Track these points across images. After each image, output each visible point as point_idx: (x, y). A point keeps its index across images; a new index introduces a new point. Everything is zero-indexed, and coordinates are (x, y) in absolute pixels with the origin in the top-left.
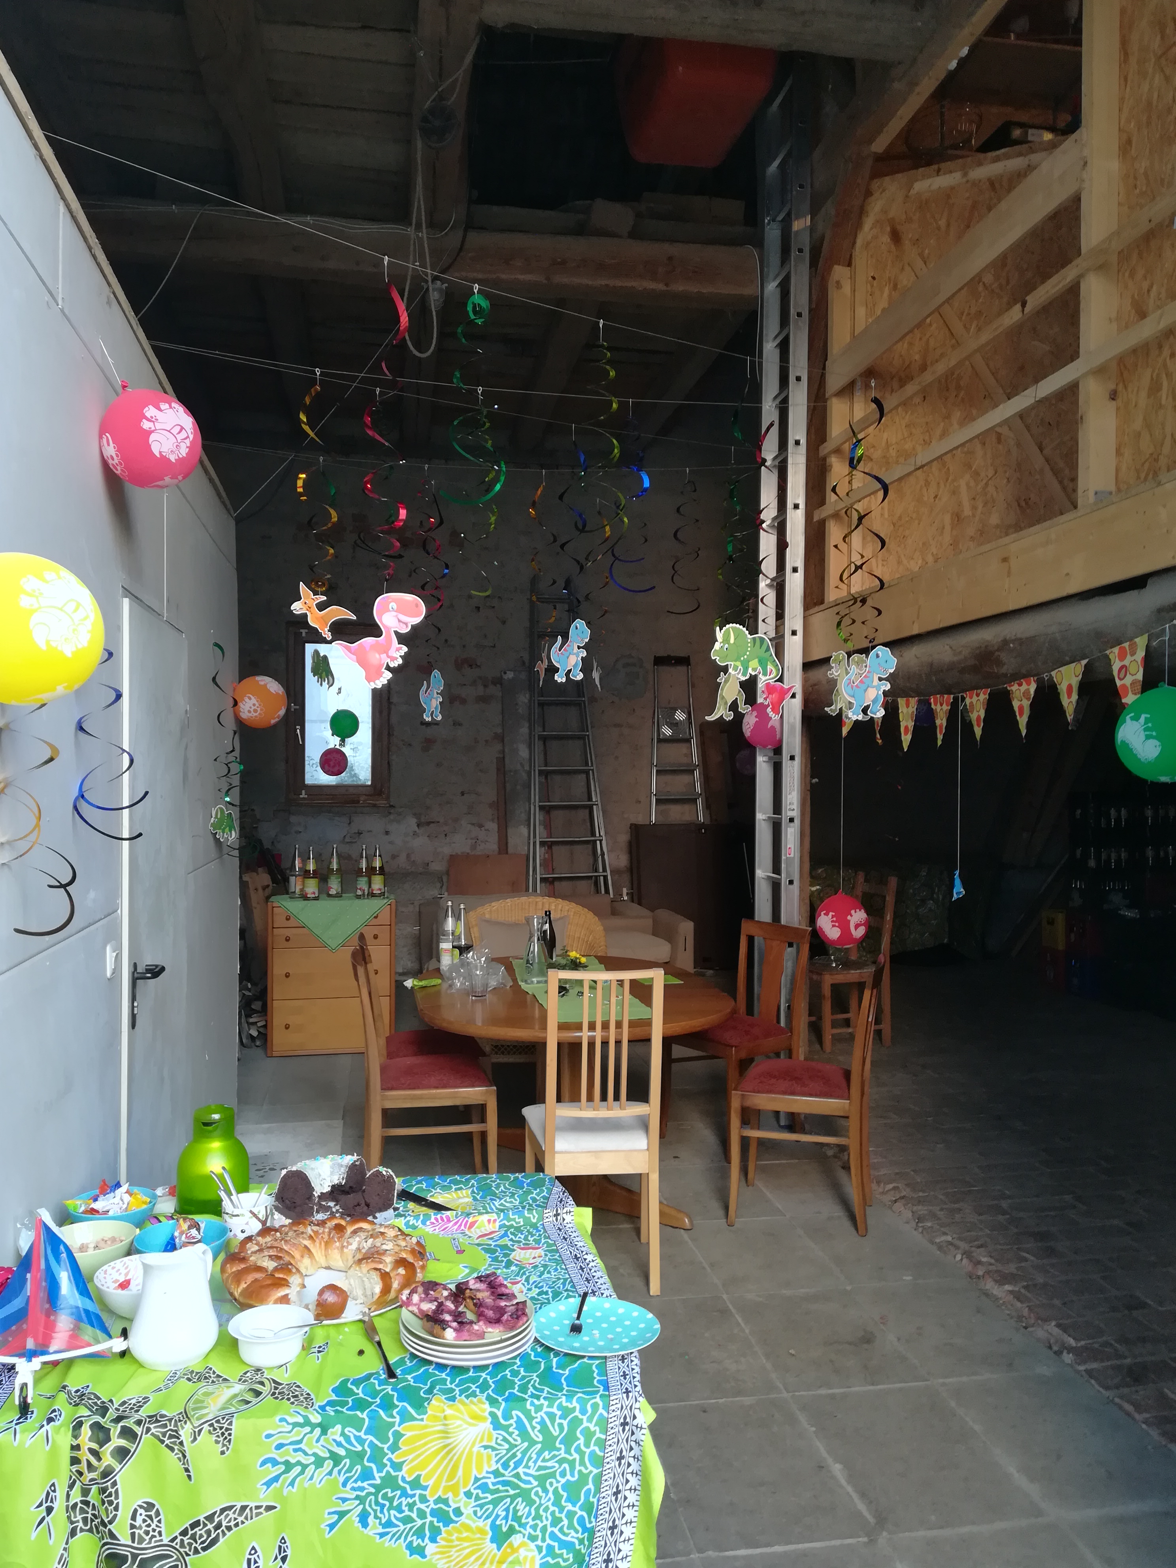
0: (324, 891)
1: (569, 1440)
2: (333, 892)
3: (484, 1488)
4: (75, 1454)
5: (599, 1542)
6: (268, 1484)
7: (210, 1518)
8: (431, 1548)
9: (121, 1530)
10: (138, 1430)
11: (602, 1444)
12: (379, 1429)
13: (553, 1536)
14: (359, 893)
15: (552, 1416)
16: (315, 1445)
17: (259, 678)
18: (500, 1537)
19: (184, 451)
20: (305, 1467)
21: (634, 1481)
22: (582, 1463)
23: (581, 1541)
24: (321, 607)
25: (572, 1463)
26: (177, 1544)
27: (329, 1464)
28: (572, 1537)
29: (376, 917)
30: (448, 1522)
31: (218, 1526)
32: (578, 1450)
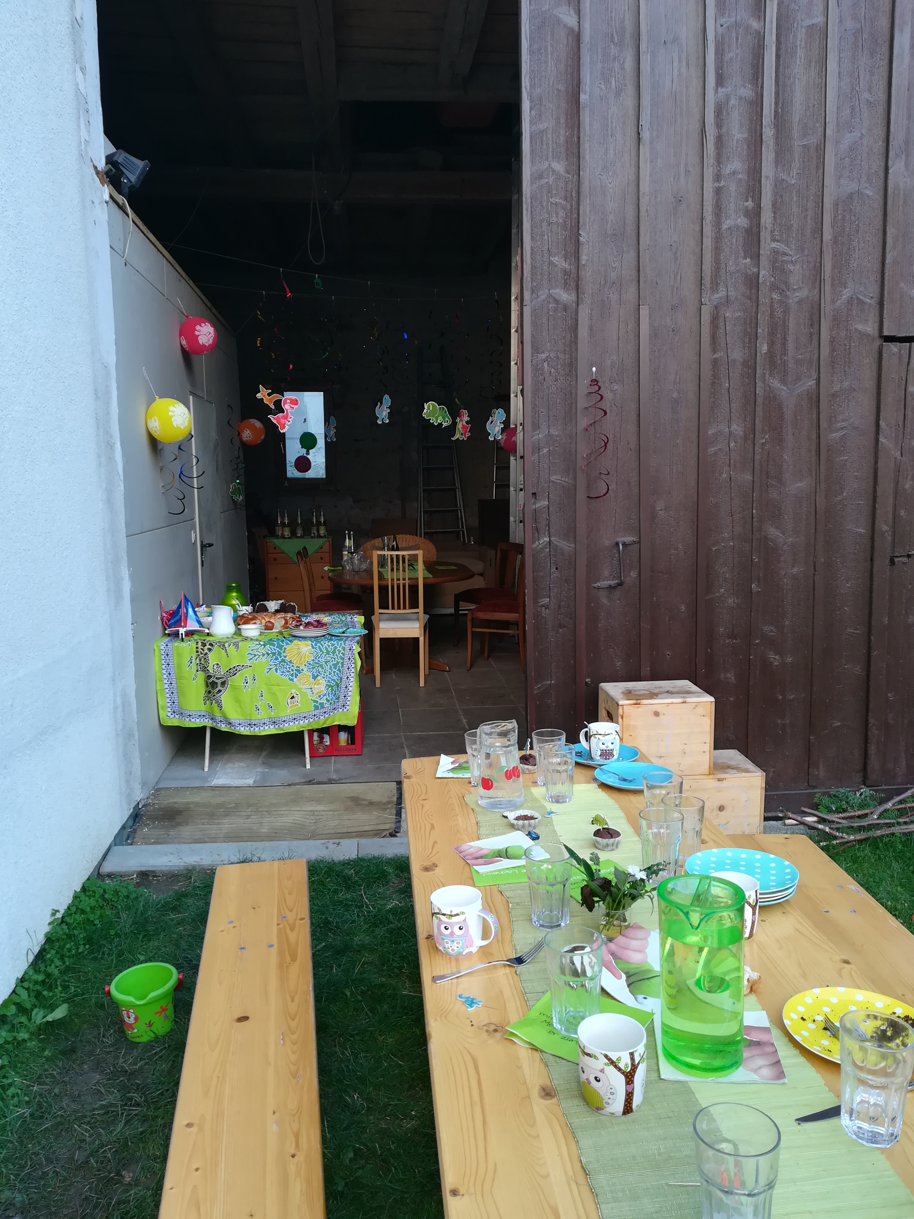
0: (293, 534)
1: (334, 652)
2: (299, 535)
3: (310, 664)
4: (197, 650)
5: (343, 681)
6: (250, 660)
7: (234, 667)
8: (295, 680)
9: (210, 669)
10: (214, 644)
11: (344, 654)
12: (280, 647)
13: (329, 677)
14: (313, 535)
15: (329, 646)
16: (262, 650)
17: (251, 420)
18: (315, 677)
19: (211, 342)
20: (260, 656)
21: (353, 666)
22: (338, 659)
23: (338, 680)
24: (269, 395)
25: (335, 659)
26: (225, 675)
27: (266, 655)
28: (335, 678)
29: (322, 548)
30: (300, 673)
31: (236, 670)
32: (336, 655)
